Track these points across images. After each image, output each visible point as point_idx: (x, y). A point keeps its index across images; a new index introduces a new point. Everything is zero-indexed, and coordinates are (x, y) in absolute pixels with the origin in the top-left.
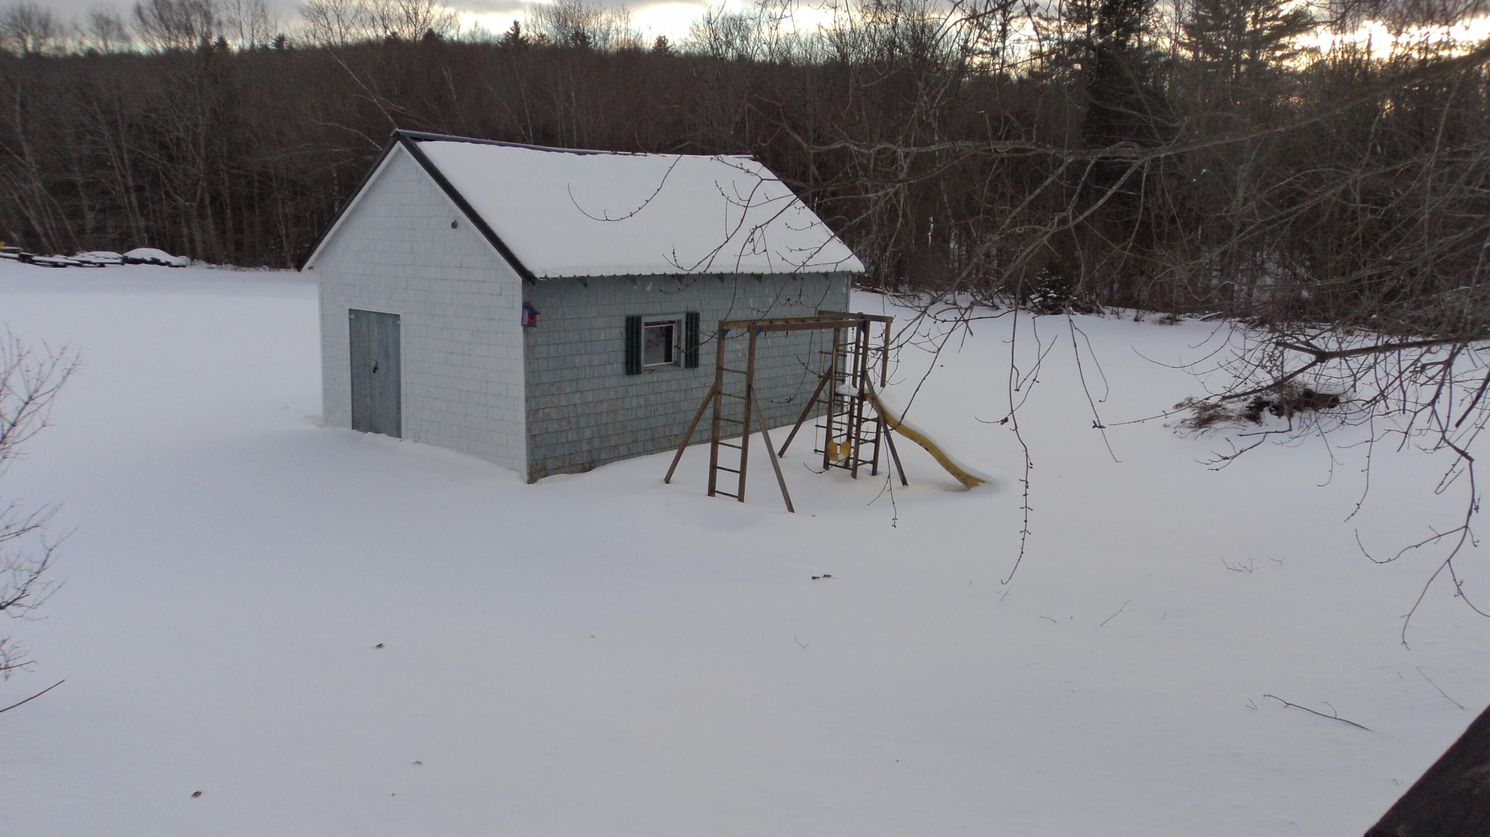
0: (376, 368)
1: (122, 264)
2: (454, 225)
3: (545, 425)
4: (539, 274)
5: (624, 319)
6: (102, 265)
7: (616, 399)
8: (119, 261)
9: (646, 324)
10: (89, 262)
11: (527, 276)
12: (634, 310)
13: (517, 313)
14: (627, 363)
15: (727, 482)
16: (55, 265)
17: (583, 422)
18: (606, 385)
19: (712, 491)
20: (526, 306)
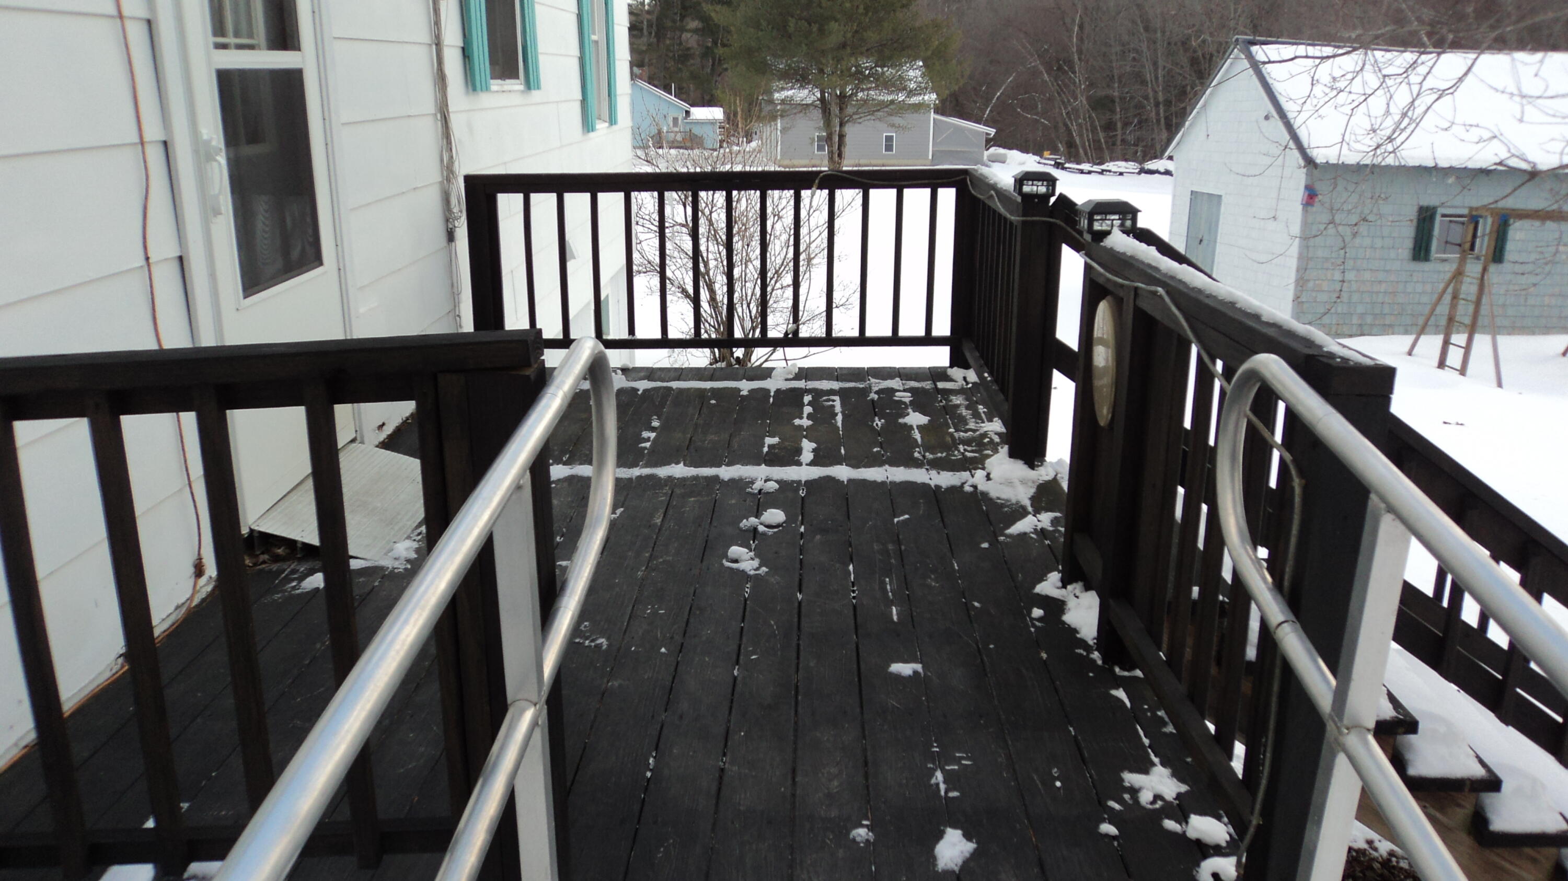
0: (1201, 241)
1: (1139, 173)
2: (1267, 118)
3: (1314, 294)
4: (1320, 160)
5: (1416, 209)
6: (1121, 174)
7: (1397, 282)
8: (1137, 171)
9: (1444, 216)
10: (1110, 171)
11: (1309, 162)
12: (1427, 201)
13: (1299, 194)
14: (1414, 249)
15: (1455, 357)
16: (1082, 172)
17: (1355, 297)
18: (1388, 268)
19: (1442, 364)
20: (1307, 187)
